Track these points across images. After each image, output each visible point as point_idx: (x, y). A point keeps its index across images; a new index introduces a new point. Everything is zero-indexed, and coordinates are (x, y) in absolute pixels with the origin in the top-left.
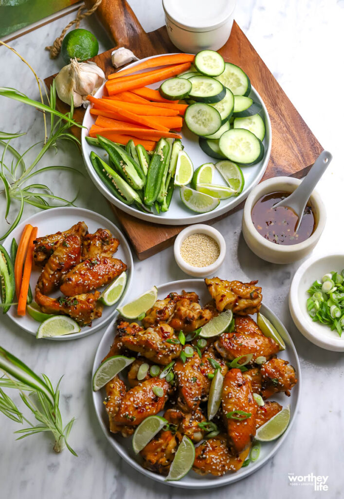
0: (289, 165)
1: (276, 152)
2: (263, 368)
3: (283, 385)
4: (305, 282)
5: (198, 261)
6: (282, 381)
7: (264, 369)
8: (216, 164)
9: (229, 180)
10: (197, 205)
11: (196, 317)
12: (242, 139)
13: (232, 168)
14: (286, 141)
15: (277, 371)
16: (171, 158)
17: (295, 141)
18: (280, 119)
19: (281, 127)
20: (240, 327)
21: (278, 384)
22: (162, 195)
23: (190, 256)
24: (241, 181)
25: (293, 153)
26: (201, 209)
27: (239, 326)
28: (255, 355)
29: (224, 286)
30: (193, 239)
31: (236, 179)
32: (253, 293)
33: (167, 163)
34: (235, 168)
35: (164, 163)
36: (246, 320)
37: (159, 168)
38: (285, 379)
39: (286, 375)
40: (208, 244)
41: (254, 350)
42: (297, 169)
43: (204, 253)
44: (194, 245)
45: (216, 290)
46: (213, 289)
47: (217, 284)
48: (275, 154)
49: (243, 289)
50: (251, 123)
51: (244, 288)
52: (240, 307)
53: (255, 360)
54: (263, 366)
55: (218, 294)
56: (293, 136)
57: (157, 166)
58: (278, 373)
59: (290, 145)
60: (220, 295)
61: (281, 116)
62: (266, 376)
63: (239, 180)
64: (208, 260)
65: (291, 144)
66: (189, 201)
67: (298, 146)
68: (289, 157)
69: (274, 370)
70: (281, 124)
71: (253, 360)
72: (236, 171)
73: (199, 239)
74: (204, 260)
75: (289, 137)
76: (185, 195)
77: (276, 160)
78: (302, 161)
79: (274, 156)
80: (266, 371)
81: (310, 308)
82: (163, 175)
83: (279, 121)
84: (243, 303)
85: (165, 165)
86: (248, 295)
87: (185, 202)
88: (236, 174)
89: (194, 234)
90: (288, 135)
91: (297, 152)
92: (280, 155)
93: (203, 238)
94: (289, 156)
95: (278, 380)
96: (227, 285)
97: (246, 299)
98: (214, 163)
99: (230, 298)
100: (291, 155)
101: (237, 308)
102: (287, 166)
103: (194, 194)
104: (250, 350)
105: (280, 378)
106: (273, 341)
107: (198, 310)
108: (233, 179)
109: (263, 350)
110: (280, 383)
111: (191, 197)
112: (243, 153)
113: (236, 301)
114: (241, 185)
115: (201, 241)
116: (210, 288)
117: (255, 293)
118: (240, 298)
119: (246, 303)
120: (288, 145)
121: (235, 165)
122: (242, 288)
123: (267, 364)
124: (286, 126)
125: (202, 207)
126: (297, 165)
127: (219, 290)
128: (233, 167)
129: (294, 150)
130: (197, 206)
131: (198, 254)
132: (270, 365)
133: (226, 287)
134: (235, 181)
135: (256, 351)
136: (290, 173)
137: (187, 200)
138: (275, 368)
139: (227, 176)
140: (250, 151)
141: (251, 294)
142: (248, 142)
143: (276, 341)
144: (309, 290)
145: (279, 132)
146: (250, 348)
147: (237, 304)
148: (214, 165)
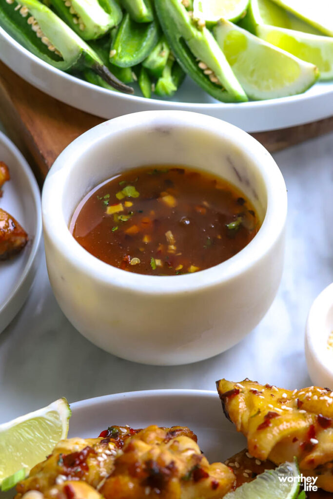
10: (254, 79)
11: (182, 468)
29: (276, 398)
45: (250, 404)
46: (240, 404)
47: (255, 392)
96: (285, 396)
103: (250, 48)
107: (190, 453)
113: (311, 433)
116: (234, 402)
127: (259, 403)
147: (314, 441)
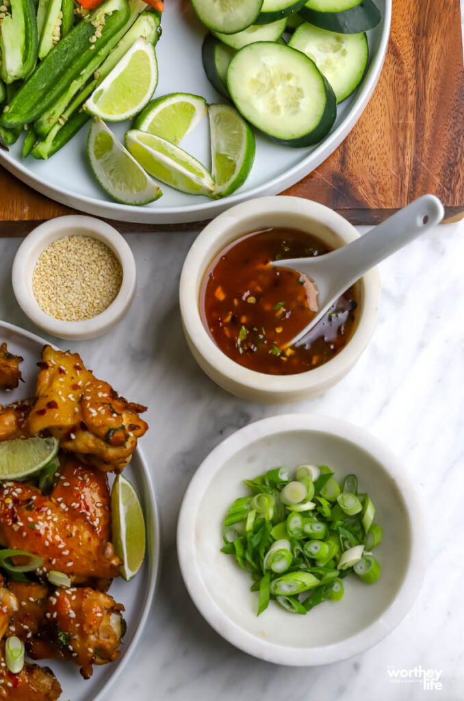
0: (373, 186)
1: (362, 142)
2: (55, 596)
3: (75, 655)
4: (251, 460)
5: (62, 298)
6: (78, 645)
7: (54, 601)
8: (213, 104)
9: (218, 155)
10: (112, 177)
12: (289, 77)
13: (235, 132)
14: (398, 128)
15: (78, 620)
16: (116, 46)
17: (418, 139)
18: (413, 71)
19: (407, 90)
20: (66, 484)
21: (66, 647)
22: (49, 119)
23: (52, 278)
24: (238, 170)
25: (398, 160)
26: (117, 189)
27: (64, 481)
28: (54, 562)
29: (73, 382)
30: (78, 246)
31: (231, 161)
32: (116, 430)
33: (103, 52)
34: (240, 135)
35: (93, 47)
36: (86, 476)
37: (78, 55)
38: (86, 645)
39: (92, 638)
40: (102, 272)
41: (53, 551)
42: (385, 203)
43: (83, 288)
44: (73, 261)
45: (51, 382)
46: (45, 378)
47: (61, 371)
48: (359, 144)
49: (99, 412)
50: (335, 50)
51: (103, 412)
52: (75, 446)
53: (48, 571)
54: (57, 594)
55: (46, 393)
56: (420, 124)
57: (76, 48)
58: (78, 625)
59: (401, 140)
60: (49, 400)
61: (420, 65)
62: (52, 616)
63: (235, 166)
64: (83, 307)
65: (405, 139)
66: (101, 160)
67: (417, 152)
68: (383, 167)
69: (73, 615)
70: (411, 84)
71: (45, 569)
72: (240, 141)
73: (89, 253)
74: (75, 304)
75: (411, 121)
76: (97, 143)
77: (352, 160)
78: (406, 190)
79: (352, 147)
80: (59, 606)
81: (232, 520)
82: (77, 76)
83: (409, 75)
84: (85, 442)
85: (95, 54)
86: (103, 431)
87: (92, 157)
88: (236, 148)
89: (85, 236)
90: (410, 116)
91: (407, 163)
92: (367, 154)
93: (101, 253)
94: (385, 165)
95: (69, 639)
96: (80, 383)
97: (97, 436)
98: (209, 102)
99: (63, 417)
100: (390, 165)
101: (69, 445)
102: (368, 185)
103: (114, 150)
104: (47, 547)
105: (76, 637)
106: (110, 550)
108: (225, 157)
109: (76, 561)
110: (71, 648)
111: (108, 154)
112: (276, 109)
113: (73, 429)
114: (234, 177)
115: (93, 258)
116: (43, 373)
117: (120, 434)
118: (83, 427)
119: (91, 444)
120: (397, 139)
121: (245, 128)
122: (100, 409)
123: (68, 592)
124: (417, 94)
125: (120, 188)
126: (391, 193)
127: (56, 385)
128: (241, 130)
129: (403, 155)
130: (112, 181)
131: (70, 284)
132: (74, 598)
133: (75, 387)
134: (227, 163)
135: (59, 554)
136: (366, 203)
137: (98, 157)
138: (78, 610)
139: (218, 145)
140: (295, 112)
141: (109, 431)
142: (299, 90)
143: (118, 552)
144: (251, 482)
145: (394, 98)
146: (47, 543)
147: (73, 436)
148: (208, 106)
